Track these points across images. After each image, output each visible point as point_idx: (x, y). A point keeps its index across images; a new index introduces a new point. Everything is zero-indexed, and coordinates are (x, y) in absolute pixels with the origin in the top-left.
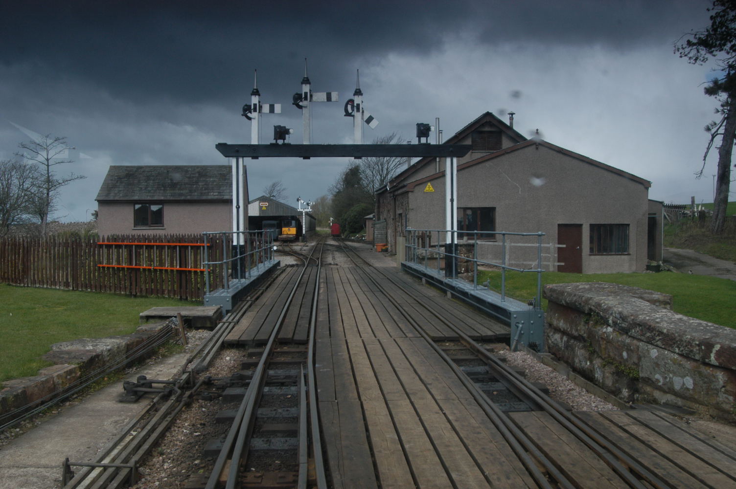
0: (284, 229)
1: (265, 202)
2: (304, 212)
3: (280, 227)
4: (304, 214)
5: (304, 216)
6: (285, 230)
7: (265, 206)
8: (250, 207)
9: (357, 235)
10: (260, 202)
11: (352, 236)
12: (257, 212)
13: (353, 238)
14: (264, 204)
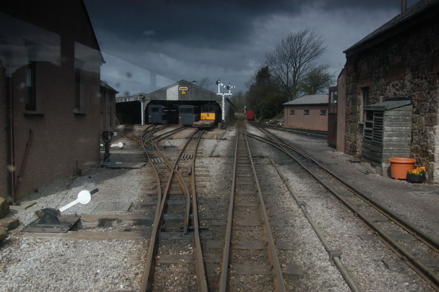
0: (202, 114)
1: (185, 86)
2: (223, 96)
3: (198, 112)
4: (223, 98)
5: (223, 101)
6: (204, 115)
7: (184, 91)
8: (168, 91)
9: (271, 120)
10: (180, 87)
11: (266, 121)
12: (176, 96)
13: (267, 123)
14: (183, 89)
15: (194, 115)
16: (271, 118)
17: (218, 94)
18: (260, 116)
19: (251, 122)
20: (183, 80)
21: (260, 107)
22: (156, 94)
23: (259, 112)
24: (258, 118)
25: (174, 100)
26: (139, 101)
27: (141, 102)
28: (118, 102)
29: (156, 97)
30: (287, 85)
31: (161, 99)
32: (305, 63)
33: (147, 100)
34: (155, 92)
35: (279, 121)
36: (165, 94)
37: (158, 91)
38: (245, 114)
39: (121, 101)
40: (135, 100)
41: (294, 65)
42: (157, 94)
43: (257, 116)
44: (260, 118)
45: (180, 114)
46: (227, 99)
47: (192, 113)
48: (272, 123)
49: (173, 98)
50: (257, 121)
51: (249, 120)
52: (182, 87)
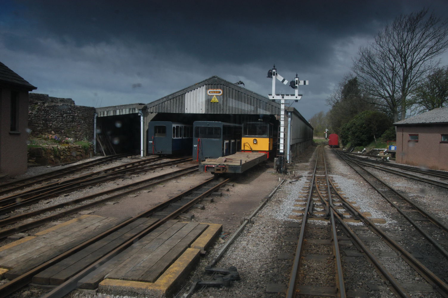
0: (244, 140)
1: (217, 88)
2: (283, 101)
4: (282, 105)
5: (283, 113)
6: (247, 141)
7: (216, 96)
8: (189, 97)
9: (365, 149)
10: (208, 89)
11: (358, 150)
12: (202, 105)
13: (359, 152)
14: (214, 92)
15: (226, 142)
16: (365, 146)
17: (271, 98)
18: (347, 142)
19: (335, 149)
20: (214, 77)
21: (348, 129)
22: (166, 103)
23: (347, 136)
24: (344, 145)
25: (198, 113)
26: (138, 113)
27: (140, 116)
28: (102, 116)
29: (167, 108)
30: (393, 95)
31: (175, 110)
33: (152, 113)
34: (165, 99)
36: (182, 103)
37: (170, 97)
38: (326, 139)
39: (107, 114)
40: (131, 113)
41: (404, 65)
42: (169, 102)
43: (343, 142)
44: (348, 145)
45: (195, 139)
46: (295, 113)
47: (219, 138)
48: (368, 154)
49: (196, 109)
50: (344, 149)
51: (331, 147)
52: (211, 88)
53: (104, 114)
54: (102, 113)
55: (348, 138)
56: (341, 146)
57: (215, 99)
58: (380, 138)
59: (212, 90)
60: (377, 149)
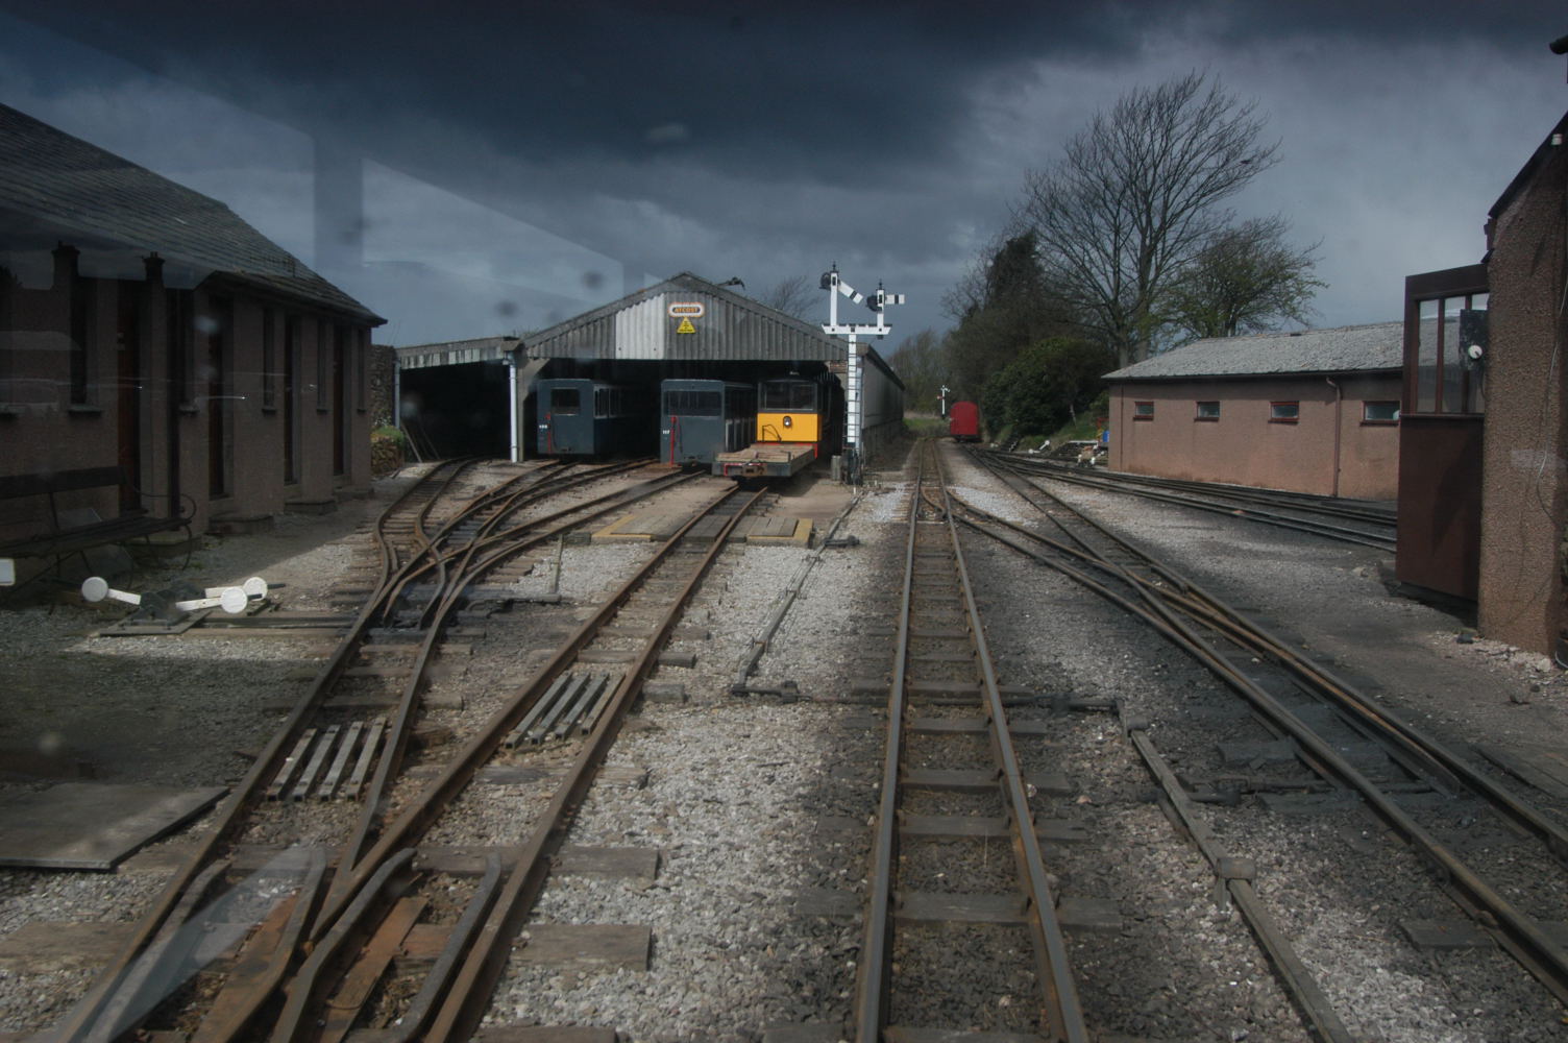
0: (764, 419)
1: (692, 301)
2: (852, 338)
5: (852, 361)
6: (769, 422)
7: (690, 318)
8: (625, 322)
11: (1029, 445)
12: (657, 342)
13: (1031, 451)
14: (685, 310)
15: (728, 423)
16: (1048, 434)
17: (828, 330)
18: (1002, 424)
19: (969, 446)
20: (684, 275)
21: (1004, 389)
22: (570, 334)
23: (1000, 408)
24: (994, 433)
25: (646, 357)
26: (501, 361)
27: (508, 368)
28: (412, 367)
29: (571, 347)
30: (1116, 299)
31: (584, 355)
32: (1188, 212)
33: (535, 359)
34: (567, 326)
35: (1083, 445)
36: (609, 335)
37: (580, 322)
38: (943, 417)
39: (425, 362)
40: (485, 358)
41: (1144, 219)
42: (577, 332)
43: (990, 424)
44: (1004, 435)
45: (666, 419)
46: (869, 356)
47: (719, 414)
48: (1054, 456)
49: (643, 350)
50: (992, 445)
51: (958, 439)
52: (678, 301)
53: (416, 362)
54: (412, 359)
55: (1003, 413)
56: (986, 438)
57: (686, 325)
58: (1086, 413)
59: (680, 306)
60: (1078, 442)
